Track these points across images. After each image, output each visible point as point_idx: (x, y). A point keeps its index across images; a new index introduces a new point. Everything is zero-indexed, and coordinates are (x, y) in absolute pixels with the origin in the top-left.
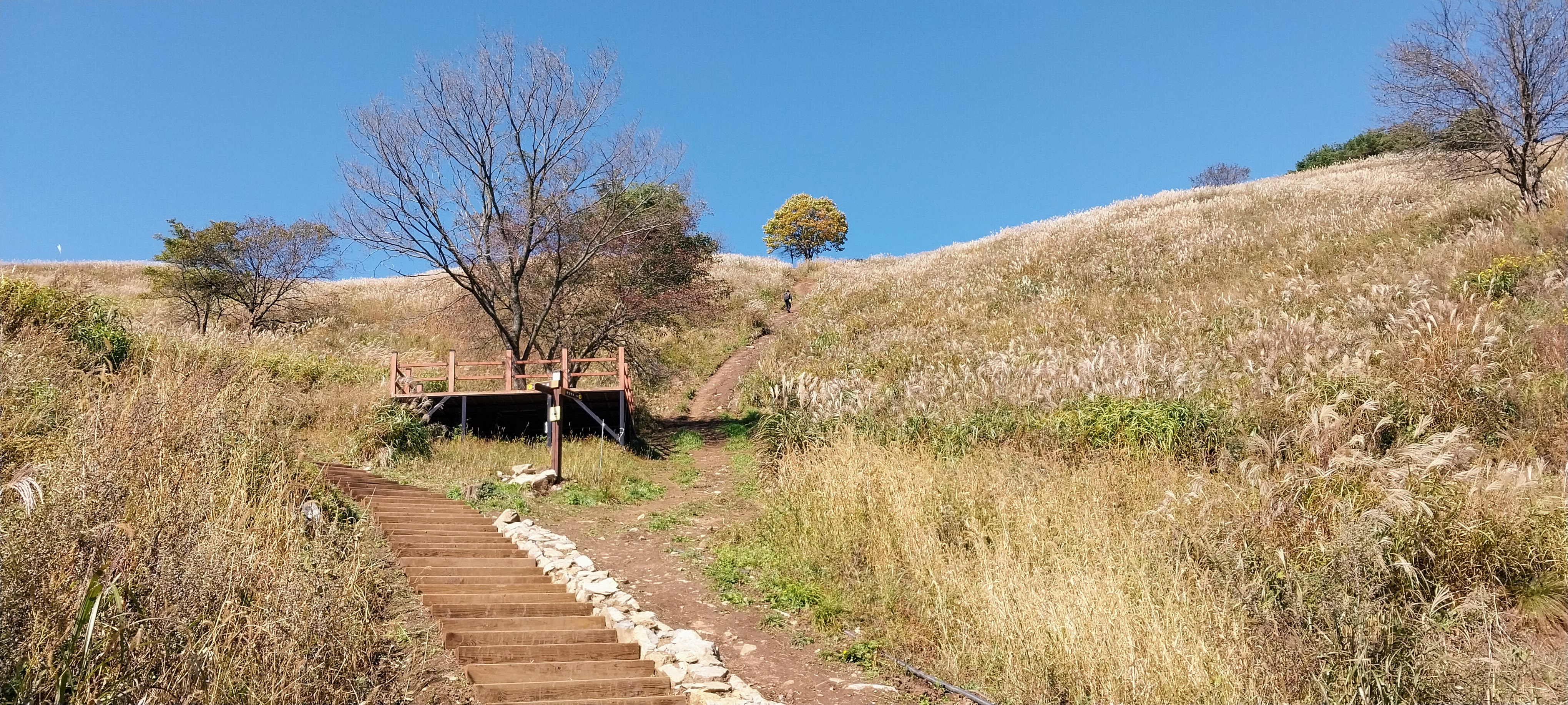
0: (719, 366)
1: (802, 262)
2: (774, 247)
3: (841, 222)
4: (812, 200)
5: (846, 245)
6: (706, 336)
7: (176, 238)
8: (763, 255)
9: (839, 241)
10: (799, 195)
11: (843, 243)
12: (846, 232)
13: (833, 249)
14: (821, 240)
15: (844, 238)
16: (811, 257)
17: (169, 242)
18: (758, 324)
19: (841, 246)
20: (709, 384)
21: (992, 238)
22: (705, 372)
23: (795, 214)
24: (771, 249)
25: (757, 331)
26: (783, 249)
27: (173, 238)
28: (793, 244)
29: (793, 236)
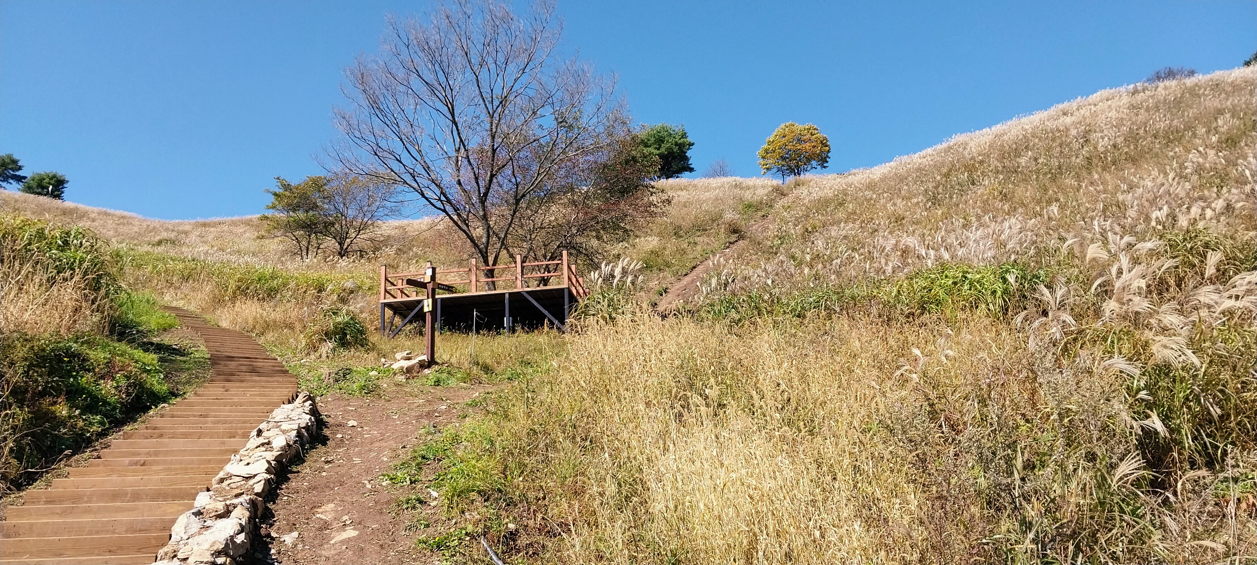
0: (694, 267)
1: (791, 179)
2: (768, 169)
3: (824, 143)
4: (799, 127)
5: (830, 162)
6: (689, 243)
7: (281, 191)
8: (758, 176)
9: (823, 160)
10: (787, 124)
11: (827, 162)
12: (829, 152)
13: (819, 167)
14: (809, 160)
15: (828, 156)
16: (799, 174)
17: (275, 194)
18: (735, 231)
19: (825, 165)
20: (682, 282)
21: (945, 145)
22: (680, 273)
23: (784, 140)
24: (765, 171)
25: (733, 238)
26: (775, 170)
27: (278, 191)
28: (783, 166)
29: (784, 159)
